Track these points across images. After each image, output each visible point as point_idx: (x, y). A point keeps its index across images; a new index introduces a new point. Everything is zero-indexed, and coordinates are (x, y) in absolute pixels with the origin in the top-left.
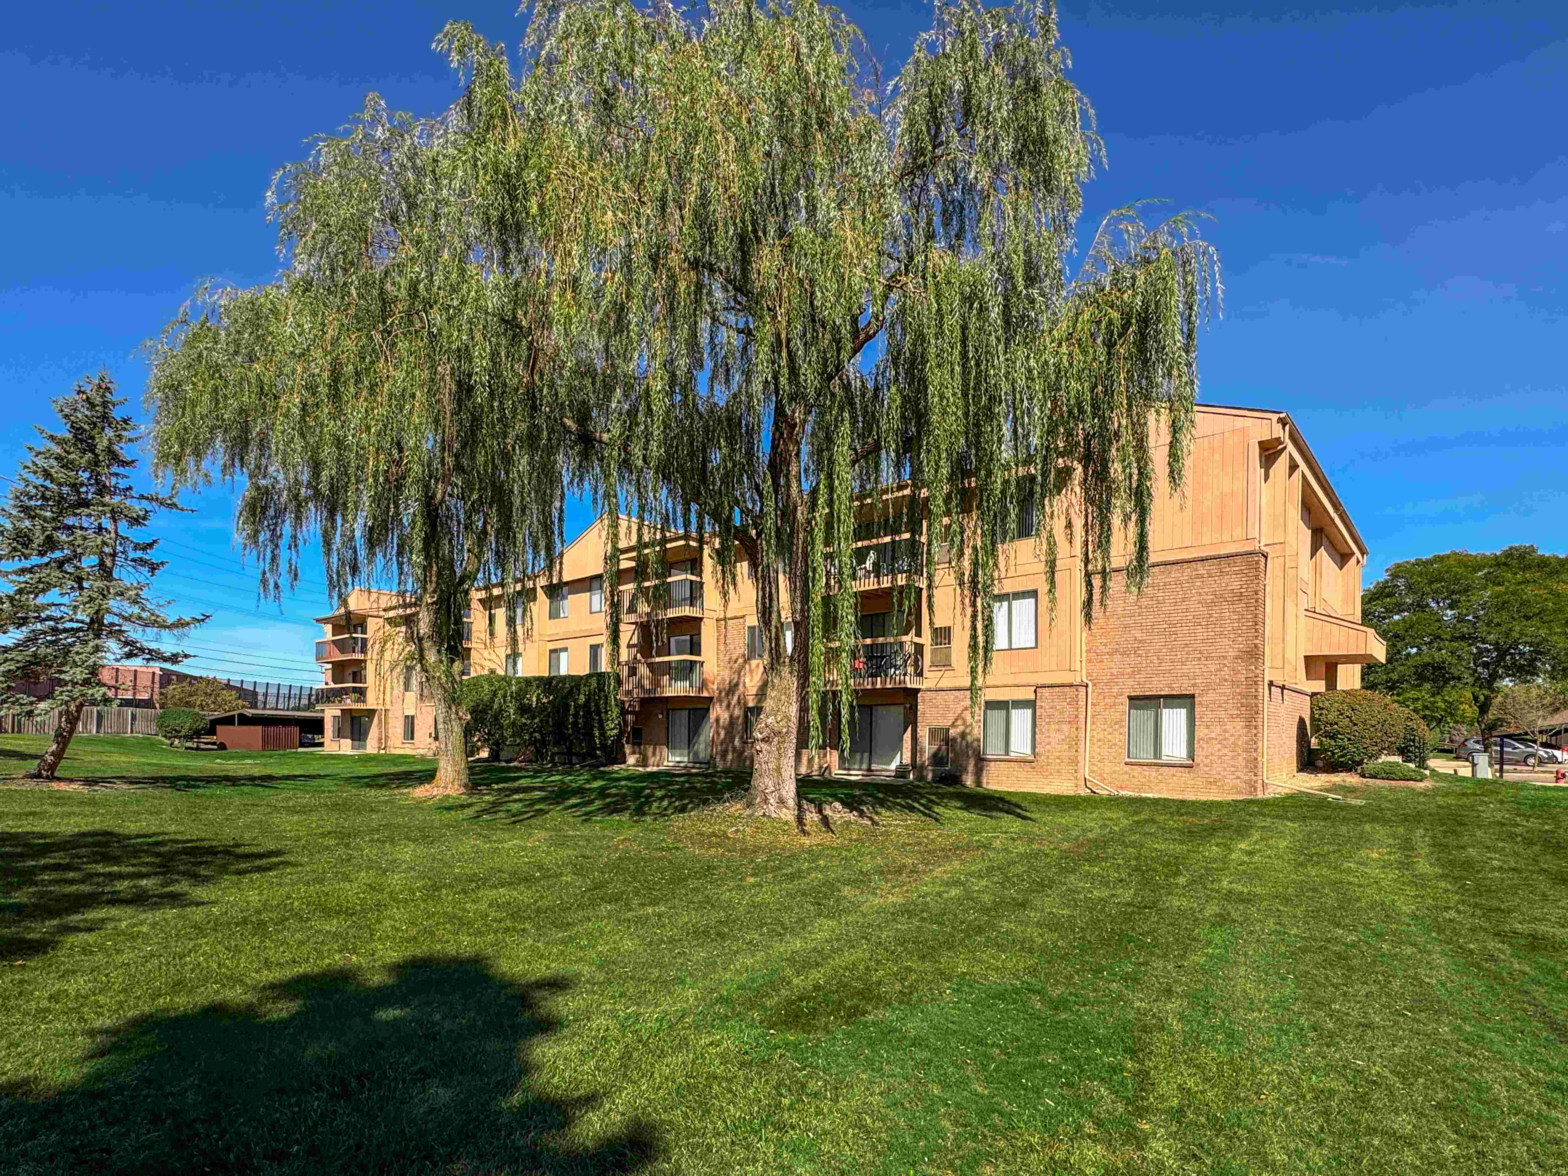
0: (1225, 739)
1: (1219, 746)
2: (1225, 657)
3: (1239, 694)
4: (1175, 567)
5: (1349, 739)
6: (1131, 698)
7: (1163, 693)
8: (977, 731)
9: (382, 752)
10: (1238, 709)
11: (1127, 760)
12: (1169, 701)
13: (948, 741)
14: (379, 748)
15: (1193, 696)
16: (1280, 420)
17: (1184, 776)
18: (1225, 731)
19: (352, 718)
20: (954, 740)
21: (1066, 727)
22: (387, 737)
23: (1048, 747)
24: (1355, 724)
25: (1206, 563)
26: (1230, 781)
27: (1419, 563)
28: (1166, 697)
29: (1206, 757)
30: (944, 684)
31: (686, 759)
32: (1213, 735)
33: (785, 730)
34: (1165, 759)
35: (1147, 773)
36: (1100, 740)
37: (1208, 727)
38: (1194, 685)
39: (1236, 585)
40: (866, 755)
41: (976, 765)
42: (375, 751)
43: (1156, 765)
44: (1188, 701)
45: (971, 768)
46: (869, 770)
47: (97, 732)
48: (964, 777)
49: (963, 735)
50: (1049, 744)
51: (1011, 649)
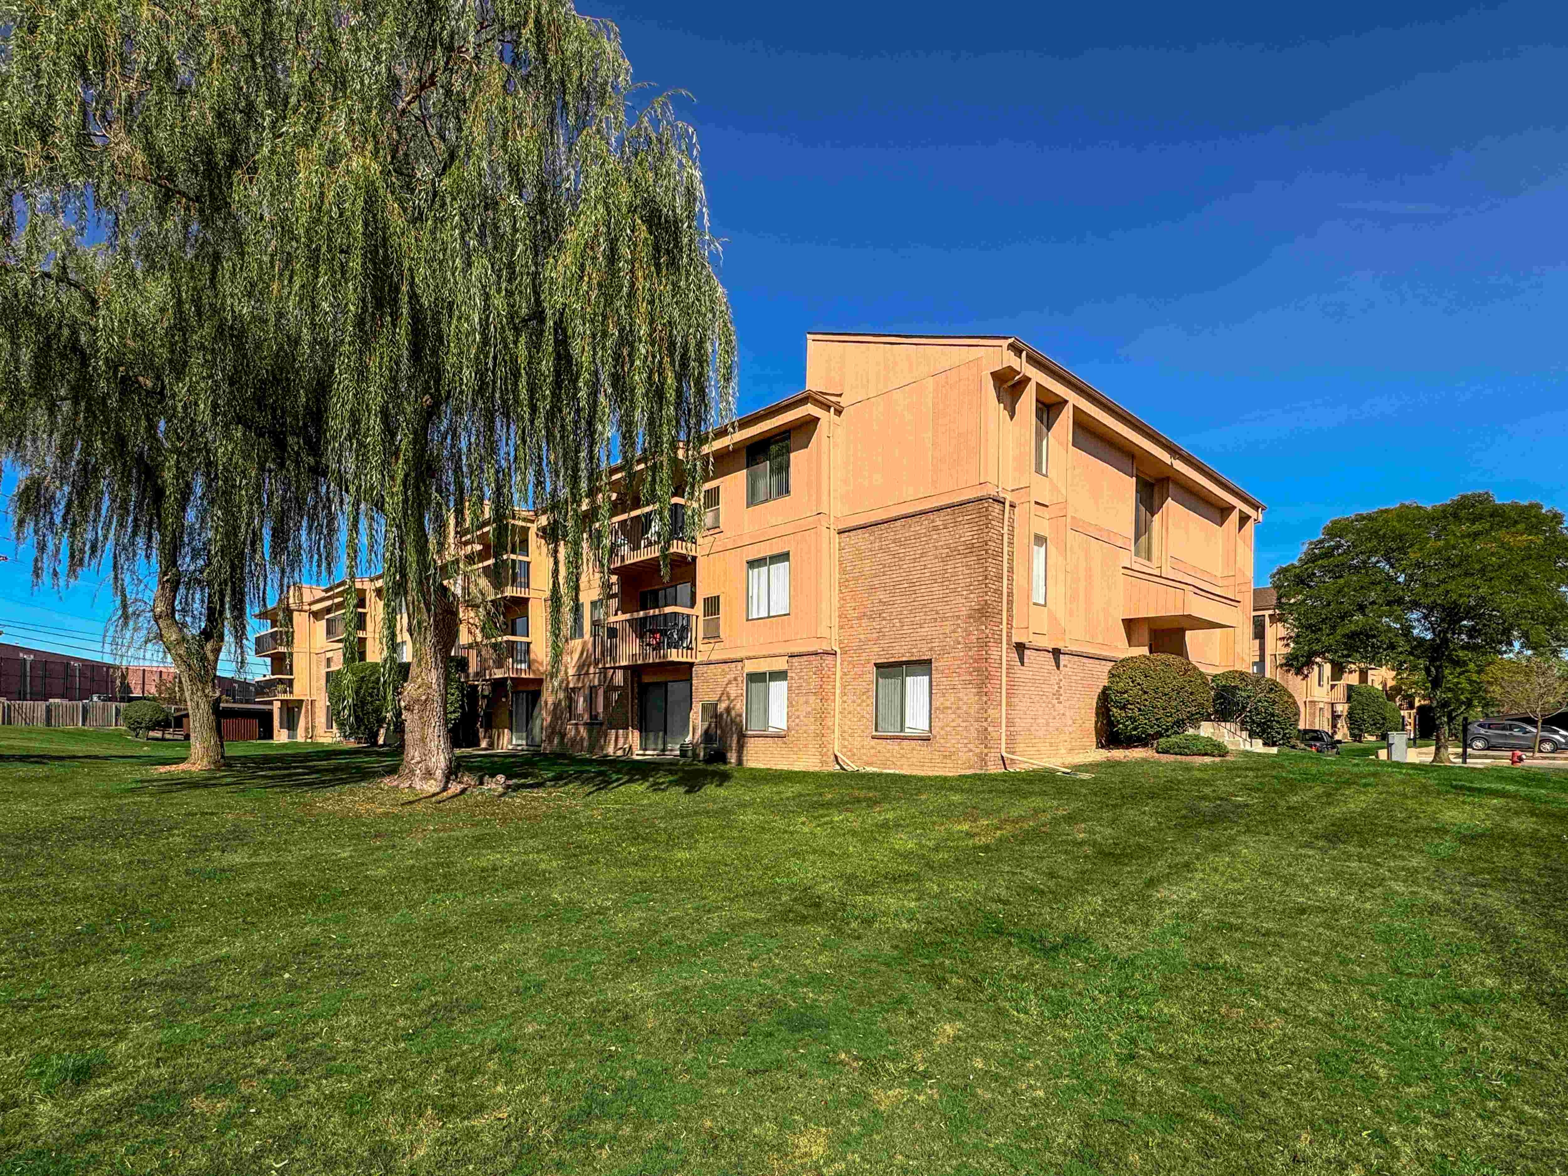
0: (958, 708)
1: (953, 716)
2: (958, 617)
3: (971, 657)
4: (914, 519)
5: (1140, 710)
6: (878, 666)
7: (904, 659)
8: (740, 706)
9: (309, 740)
10: (970, 674)
11: (874, 733)
12: (912, 668)
13: (717, 717)
14: (306, 737)
15: (929, 662)
16: (1011, 347)
17: (921, 751)
18: (960, 699)
19: (288, 709)
20: (721, 715)
21: (812, 698)
22: (313, 727)
23: (797, 721)
24: (1145, 693)
25: (942, 513)
26: (963, 756)
27: (1360, 518)
28: (908, 663)
29: (942, 728)
30: (714, 657)
31: (524, 742)
32: (948, 704)
33: (424, 698)
34: (908, 732)
35: (890, 747)
36: (850, 713)
37: (944, 695)
38: (931, 649)
39: (968, 535)
40: (661, 734)
41: (738, 742)
42: (303, 740)
43: (897, 738)
44: (924, 667)
45: (734, 745)
46: (664, 750)
47: (83, 725)
48: (729, 755)
49: (728, 710)
50: (798, 717)
51: (769, 617)
